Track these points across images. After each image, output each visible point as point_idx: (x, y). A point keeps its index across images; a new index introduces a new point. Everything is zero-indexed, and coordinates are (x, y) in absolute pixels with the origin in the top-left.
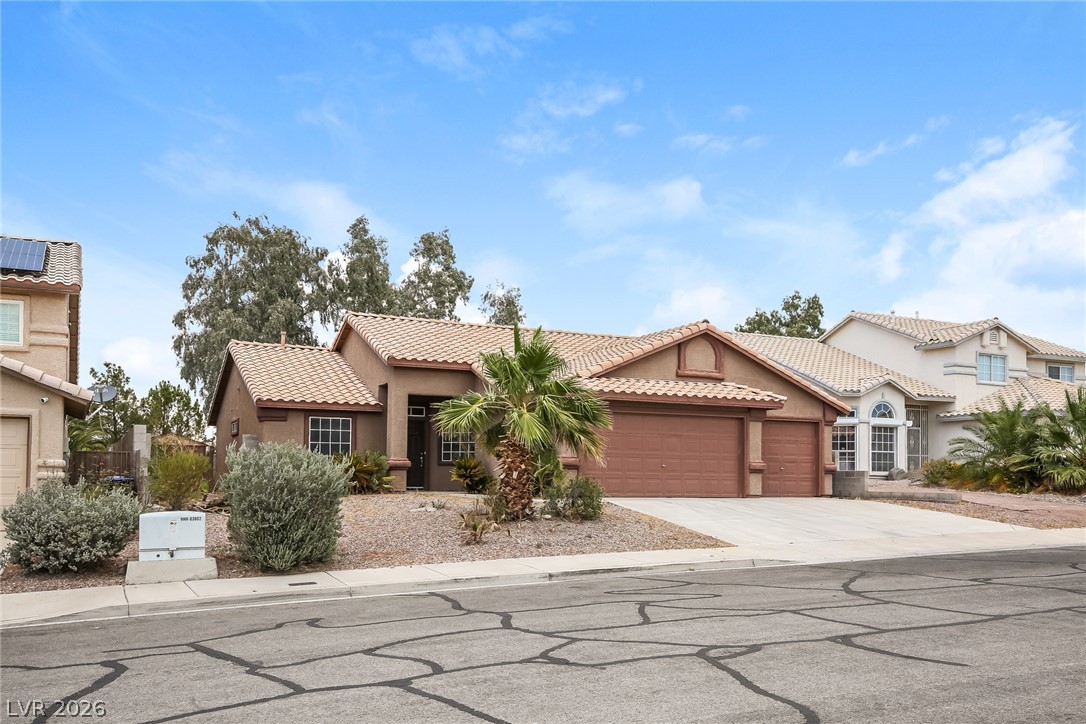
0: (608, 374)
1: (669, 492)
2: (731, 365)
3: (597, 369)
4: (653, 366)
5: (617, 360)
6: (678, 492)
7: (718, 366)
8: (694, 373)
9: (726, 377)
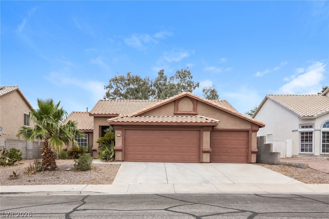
0: (140, 115)
1: (164, 160)
2: (200, 108)
3: (136, 113)
4: (163, 110)
5: (145, 109)
6: (169, 160)
7: (195, 109)
8: (182, 112)
9: (199, 113)
